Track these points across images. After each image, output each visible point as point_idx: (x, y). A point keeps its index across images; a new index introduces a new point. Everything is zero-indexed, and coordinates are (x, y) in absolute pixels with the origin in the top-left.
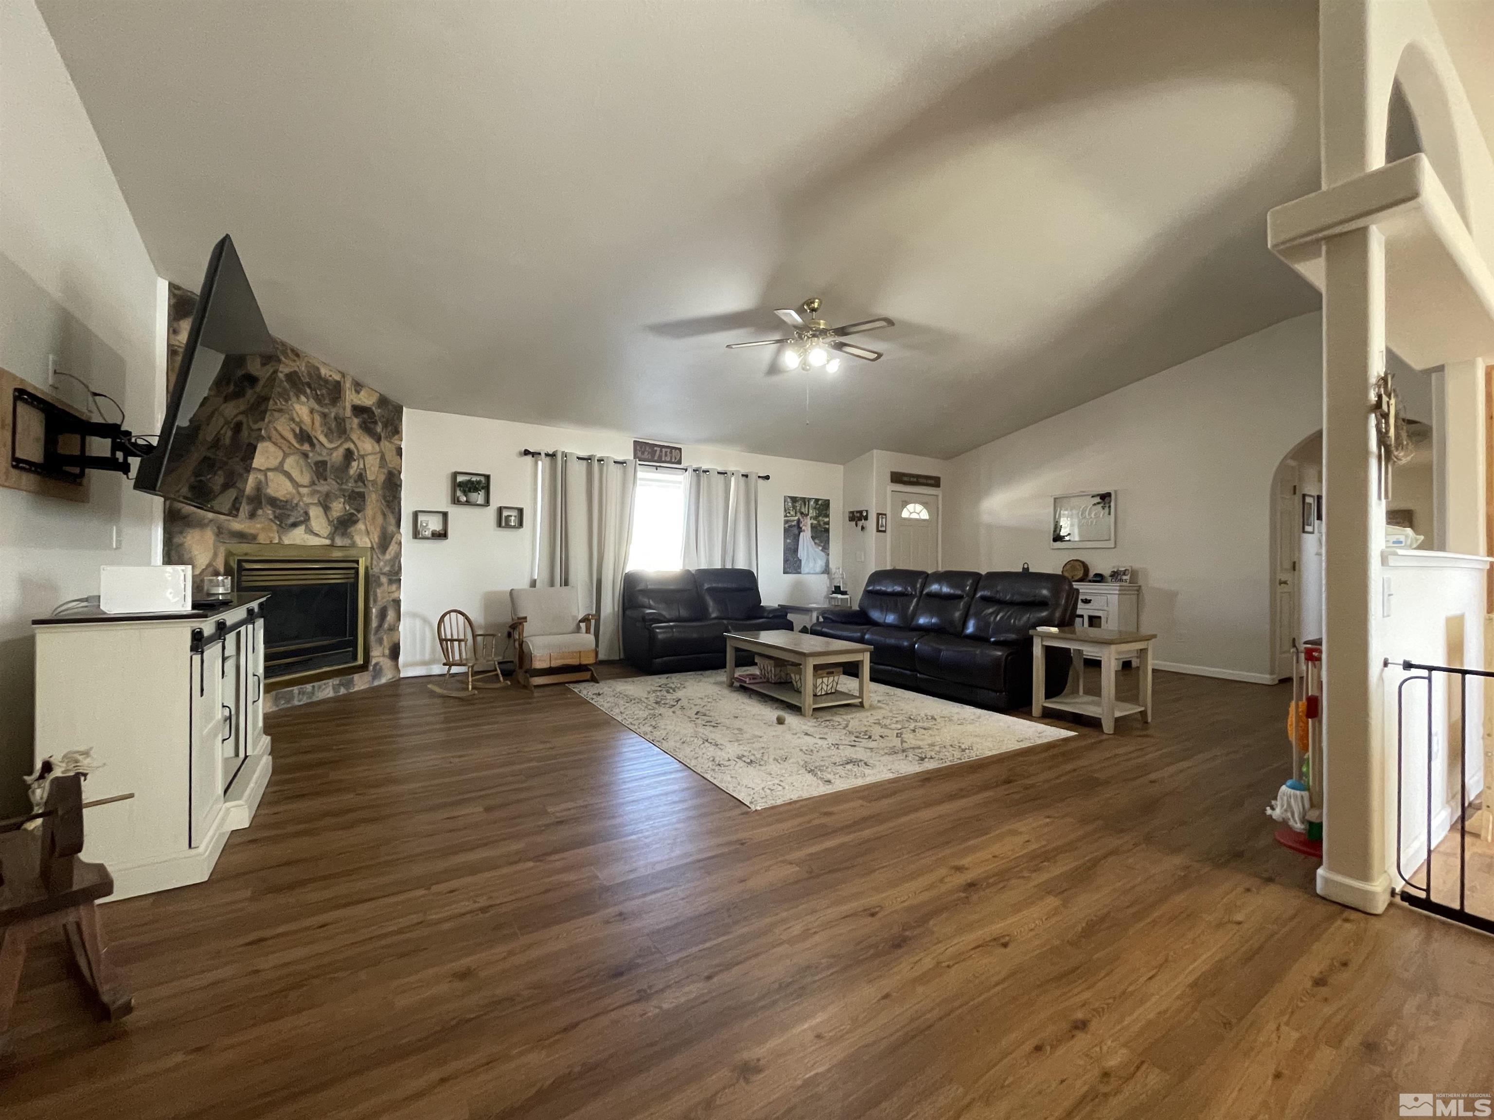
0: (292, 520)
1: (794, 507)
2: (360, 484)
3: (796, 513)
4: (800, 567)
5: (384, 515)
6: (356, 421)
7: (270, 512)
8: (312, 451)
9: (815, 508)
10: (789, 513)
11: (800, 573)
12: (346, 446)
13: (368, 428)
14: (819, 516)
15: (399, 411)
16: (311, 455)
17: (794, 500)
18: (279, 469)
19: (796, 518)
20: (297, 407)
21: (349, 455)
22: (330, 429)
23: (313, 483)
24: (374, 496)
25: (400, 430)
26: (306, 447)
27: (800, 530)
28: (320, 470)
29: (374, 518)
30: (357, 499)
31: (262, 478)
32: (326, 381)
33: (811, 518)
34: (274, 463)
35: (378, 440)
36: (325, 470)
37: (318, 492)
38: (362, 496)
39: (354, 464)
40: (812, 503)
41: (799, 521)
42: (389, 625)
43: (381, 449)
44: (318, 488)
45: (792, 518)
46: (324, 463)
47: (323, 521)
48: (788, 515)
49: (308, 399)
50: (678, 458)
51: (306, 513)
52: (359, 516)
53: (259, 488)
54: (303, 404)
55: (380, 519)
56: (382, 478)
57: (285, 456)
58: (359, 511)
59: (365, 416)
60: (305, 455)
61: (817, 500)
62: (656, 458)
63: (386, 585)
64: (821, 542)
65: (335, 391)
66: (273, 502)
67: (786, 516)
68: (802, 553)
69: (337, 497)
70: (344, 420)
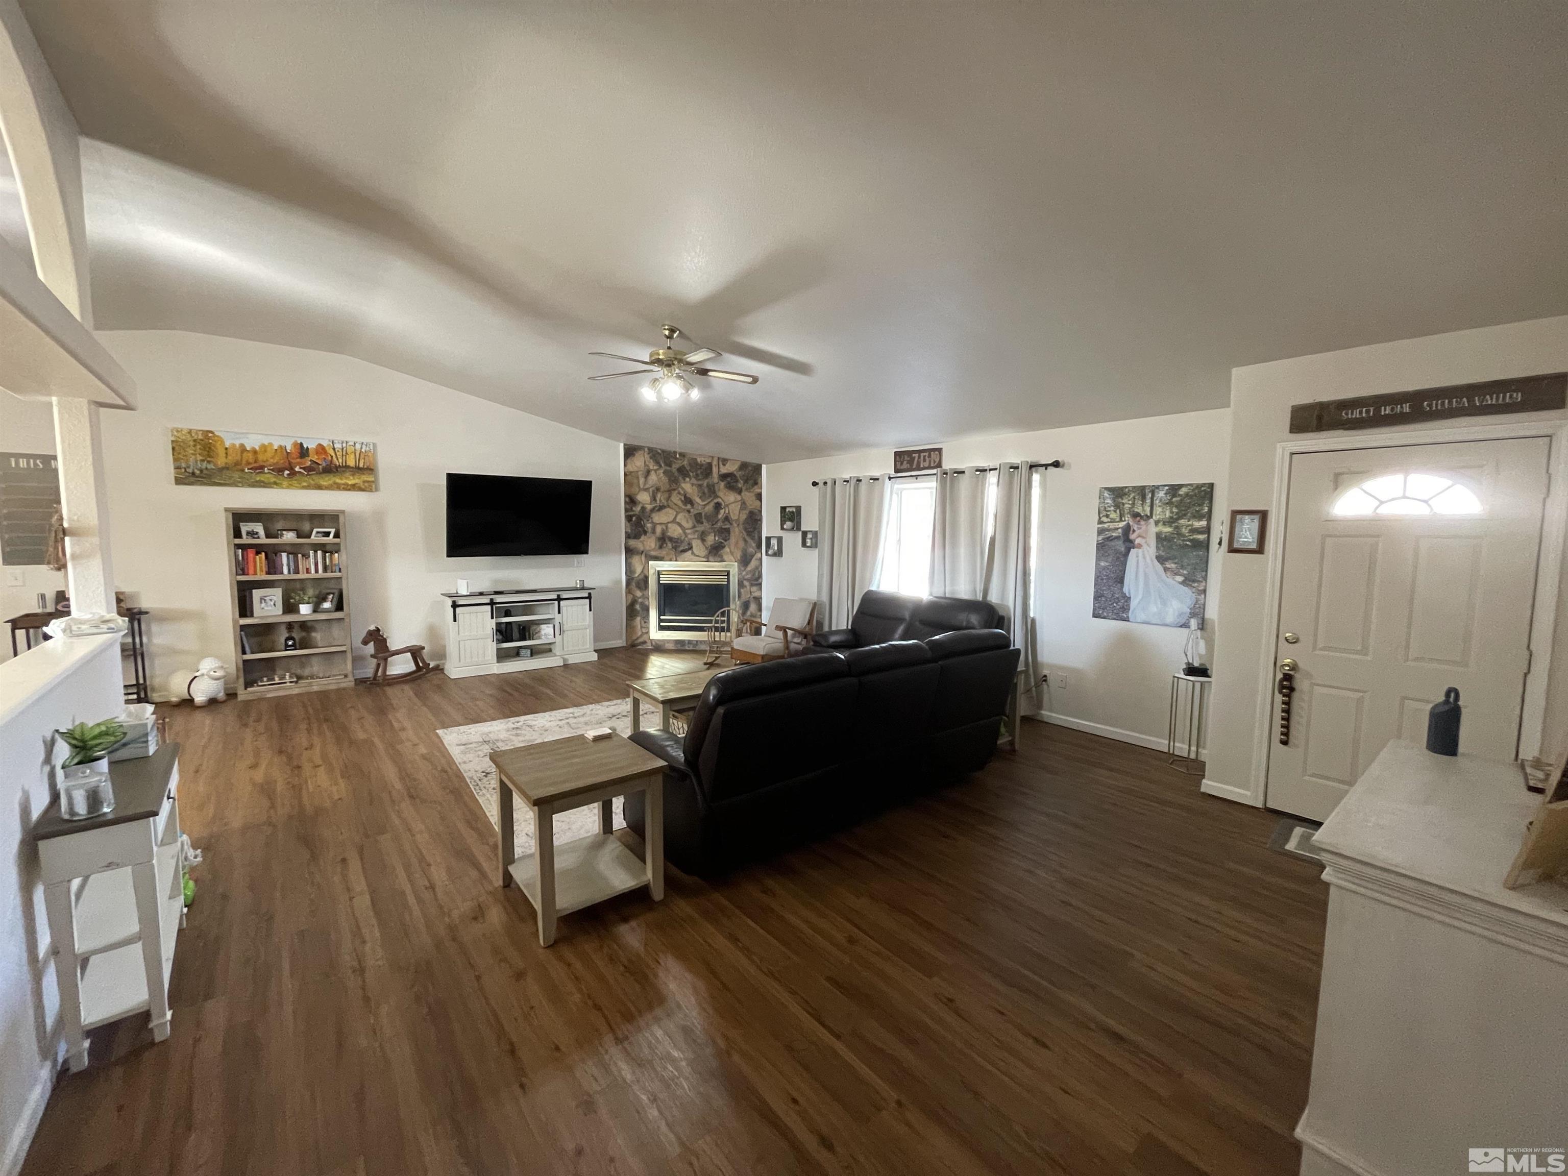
0: (681, 548)
1: (1117, 506)
2: (726, 523)
3: (1121, 516)
4: (1126, 609)
5: (745, 541)
6: (722, 484)
7: (670, 545)
8: (693, 508)
9: (1170, 503)
10: (1107, 516)
11: (1127, 620)
12: (716, 501)
13: (731, 487)
14: (1180, 518)
15: (758, 469)
16: (692, 510)
17: (1118, 493)
18: (674, 521)
19: (1122, 524)
20: (683, 485)
21: (718, 506)
22: (704, 493)
23: (694, 527)
24: (737, 529)
25: (759, 481)
26: (689, 506)
27: (1130, 544)
28: (698, 518)
29: (737, 543)
30: (725, 533)
31: (664, 528)
32: (702, 465)
33: (1157, 523)
34: (671, 519)
35: (740, 492)
36: (702, 518)
37: (697, 531)
38: (728, 531)
39: (722, 511)
40: (1161, 494)
41: (1127, 530)
42: (751, 613)
43: (742, 498)
44: (697, 529)
45: (1112, 526)
46: (700, 514)
47: (703, 548)
48: (1105, 519)
49: (690, 479)
50: (937, 460)
51: (689, 544)
52: (725, 543)
53: (664, 533)
54: (687, 483)
55: (741, 544)
56: (744, 516)
57: (677, 513)
58: (726, 541)
59: (729, 479)
60: (689, 511)
61: (1174, 489)
62: (914, 467)
63: (748, 588)
64: (1182, 567)
65: (707, 470)
66: (671, 539)
67: (1100, 522)
68: (1132, 584)
69: (710, 533)
70: (713, 486)
